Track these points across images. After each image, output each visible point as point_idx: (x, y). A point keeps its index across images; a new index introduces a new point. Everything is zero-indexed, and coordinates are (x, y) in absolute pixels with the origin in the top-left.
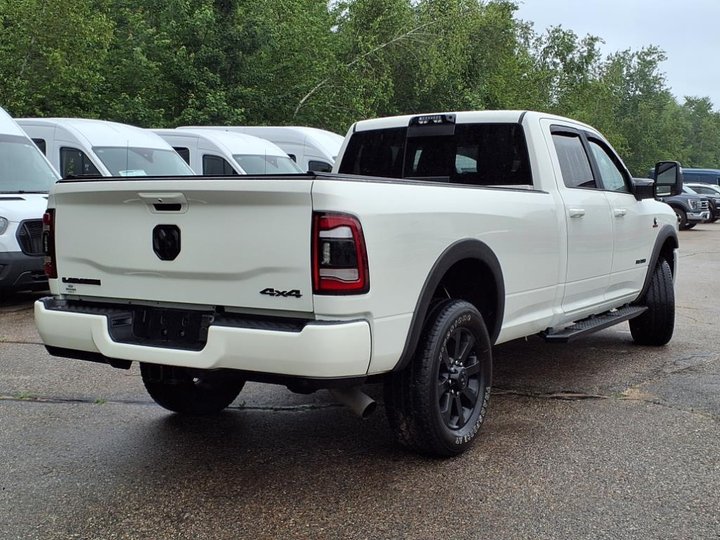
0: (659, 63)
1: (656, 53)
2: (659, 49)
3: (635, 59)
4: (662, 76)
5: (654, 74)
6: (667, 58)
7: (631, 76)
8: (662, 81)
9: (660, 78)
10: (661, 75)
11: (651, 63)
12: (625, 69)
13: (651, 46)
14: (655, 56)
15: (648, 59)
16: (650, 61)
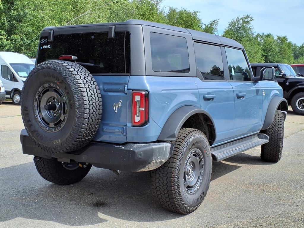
0: (251, 22)
1: (249, 18)
2: (250, 16)
3: (241, 21)
4: (253, 28)
5: (248, 27)
6: (254, 20)
7: (240, 28)
10: (251, 27)
12: (237, 24)
13: (247, 15)
14: (248, 19)
15: (246, 20)
16: (247, 21)
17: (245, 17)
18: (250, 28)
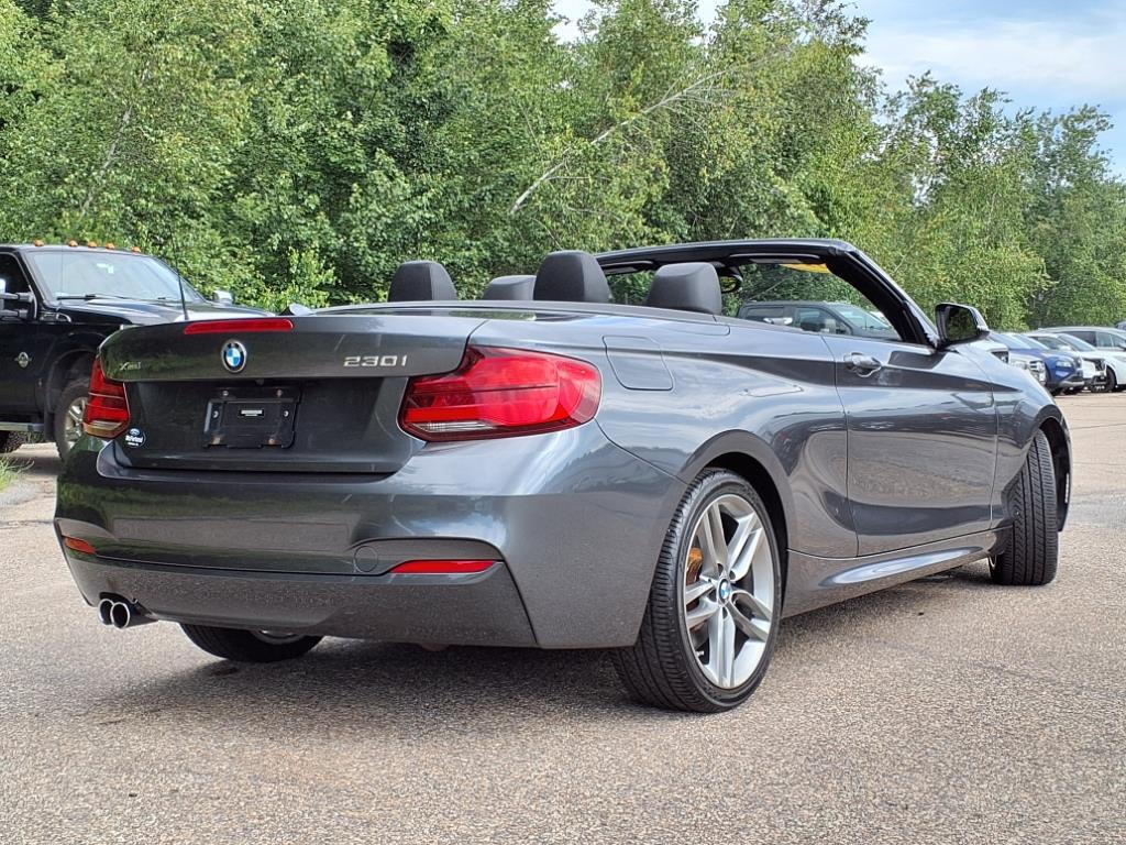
0: (1099, 134)
1: (1094, 117)
2: (1099, 112)
3: (1059, 127)
4: (1105, 156)
5: (1092, 152)
6: (1112, 126)
7: (1053, 156)
8: (1104, 164)
9: (1102, 159)
11: (1085, 133)
12: (1041, 143)
13: (1086, 106)
14: (1089, 122)
15: (1081, 126)
16: (1084, 131)
17: (1077, 113)
18: (1100, 155)
